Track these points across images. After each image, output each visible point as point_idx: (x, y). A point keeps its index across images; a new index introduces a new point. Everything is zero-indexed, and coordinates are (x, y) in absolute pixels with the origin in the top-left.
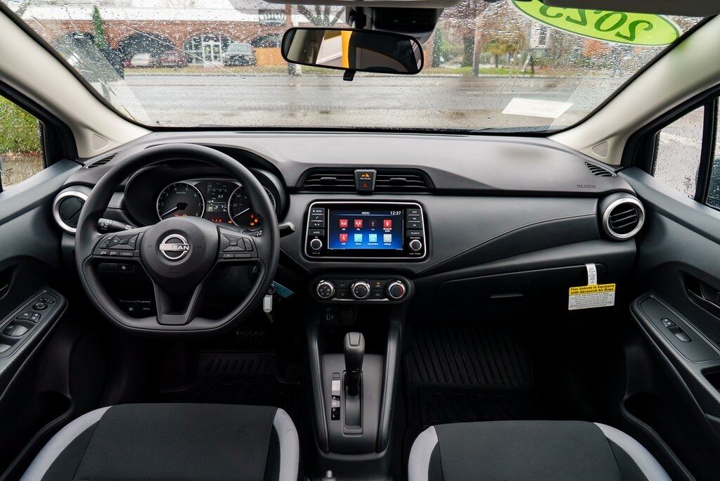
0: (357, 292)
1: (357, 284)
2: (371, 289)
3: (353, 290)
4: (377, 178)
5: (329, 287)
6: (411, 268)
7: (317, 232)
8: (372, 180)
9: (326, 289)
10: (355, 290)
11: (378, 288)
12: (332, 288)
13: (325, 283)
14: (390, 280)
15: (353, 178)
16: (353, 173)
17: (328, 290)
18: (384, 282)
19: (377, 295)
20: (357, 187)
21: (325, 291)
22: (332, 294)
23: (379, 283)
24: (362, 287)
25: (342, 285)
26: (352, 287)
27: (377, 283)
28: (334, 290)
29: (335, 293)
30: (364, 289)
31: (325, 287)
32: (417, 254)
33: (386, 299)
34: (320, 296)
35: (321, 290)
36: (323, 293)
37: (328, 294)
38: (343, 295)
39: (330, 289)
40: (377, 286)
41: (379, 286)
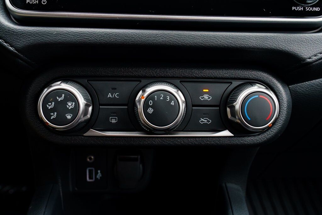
0: (150, 110)
1: (149, 90)
5: (71, 97)
9: (65, 102)
10: (146, 106)
11: (206, 104)
12: (82, 102)
13: (63, 85)
14: (235, 83)
17: (70, 105)
18: (221, 89)
21: (61, 107)
22: (81, 118)
23: (207, 91)
24: (165, 98)
25: (110, 95)
26: (137, 99)
27: (204, 90)
28: (90, 109)
29: (89, 116)
30: (170, 101)
31: (60, 96)
32: (311, 9)
33: (226, 133)
34: (47, 122)
35: (51, 106)
36: (56, 113)
37: (69, 117)
38: (114, 121)
39: (74, 103)
40: (202, 98)
41: (209, 98)
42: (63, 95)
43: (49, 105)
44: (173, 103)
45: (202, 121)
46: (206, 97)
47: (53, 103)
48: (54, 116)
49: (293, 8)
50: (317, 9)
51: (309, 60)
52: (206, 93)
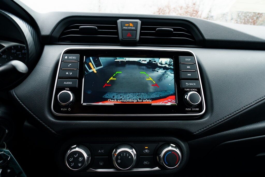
1: (119, 151)
2: (137, 155)
3: (114, 159)
4: (142, 29)
5: (81, 155)
6: (188, 128)
7: (68, 83)
8: (136, 30)
9: (78, 158)
11: (146, 154)
12: (86, 156)
13: (77, 149)
14: (161, 144)
15: (116, 28)
16: (116, 23)
17: (81, 159)
18: (154, 146)
19: (146, 163)
20: (120, 37)
21: (76, 161)
22: (86, 164)
23: (147, 148)
24: (126, 155)
25: (100, 151)
26: (113, 153)
27: (146, 148)
28: (90, 158)
29: (89, 162)
30: (129, 156)
31: (76, 155)
32: (195, 109)
33: (157, 168)
34: (69, 168)
35: (71, 160)
36: (73, 163)
37: (80, 165)
38: (101, 164)
39: (82, 158)
40: (145, 151)
41: (148, 151)
42: (77, 154)
43: (70, 159)
44: (130, 157)
45: (145, 163)
46: (146, 151)
47: (72, 158)
48: (72, 164)
49: (186, 109)
50: (198, 109)
51: (195, 133)
52: (147, 149)
